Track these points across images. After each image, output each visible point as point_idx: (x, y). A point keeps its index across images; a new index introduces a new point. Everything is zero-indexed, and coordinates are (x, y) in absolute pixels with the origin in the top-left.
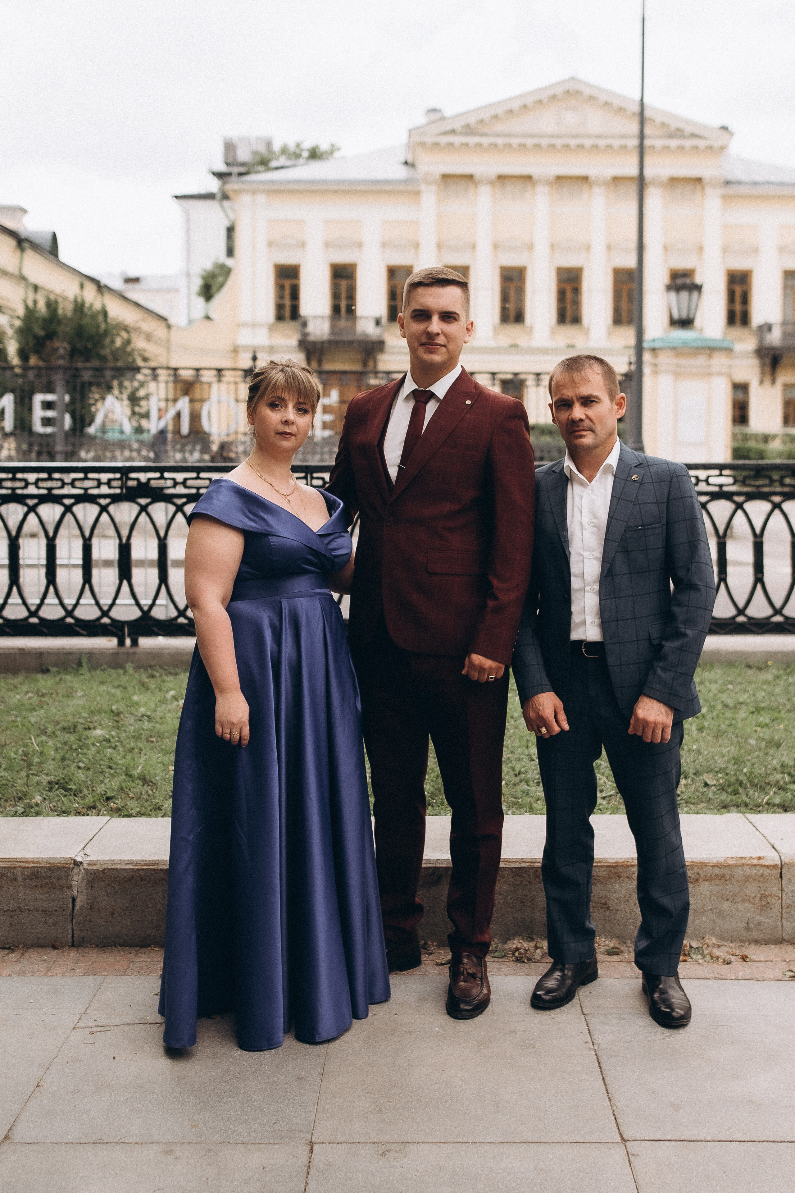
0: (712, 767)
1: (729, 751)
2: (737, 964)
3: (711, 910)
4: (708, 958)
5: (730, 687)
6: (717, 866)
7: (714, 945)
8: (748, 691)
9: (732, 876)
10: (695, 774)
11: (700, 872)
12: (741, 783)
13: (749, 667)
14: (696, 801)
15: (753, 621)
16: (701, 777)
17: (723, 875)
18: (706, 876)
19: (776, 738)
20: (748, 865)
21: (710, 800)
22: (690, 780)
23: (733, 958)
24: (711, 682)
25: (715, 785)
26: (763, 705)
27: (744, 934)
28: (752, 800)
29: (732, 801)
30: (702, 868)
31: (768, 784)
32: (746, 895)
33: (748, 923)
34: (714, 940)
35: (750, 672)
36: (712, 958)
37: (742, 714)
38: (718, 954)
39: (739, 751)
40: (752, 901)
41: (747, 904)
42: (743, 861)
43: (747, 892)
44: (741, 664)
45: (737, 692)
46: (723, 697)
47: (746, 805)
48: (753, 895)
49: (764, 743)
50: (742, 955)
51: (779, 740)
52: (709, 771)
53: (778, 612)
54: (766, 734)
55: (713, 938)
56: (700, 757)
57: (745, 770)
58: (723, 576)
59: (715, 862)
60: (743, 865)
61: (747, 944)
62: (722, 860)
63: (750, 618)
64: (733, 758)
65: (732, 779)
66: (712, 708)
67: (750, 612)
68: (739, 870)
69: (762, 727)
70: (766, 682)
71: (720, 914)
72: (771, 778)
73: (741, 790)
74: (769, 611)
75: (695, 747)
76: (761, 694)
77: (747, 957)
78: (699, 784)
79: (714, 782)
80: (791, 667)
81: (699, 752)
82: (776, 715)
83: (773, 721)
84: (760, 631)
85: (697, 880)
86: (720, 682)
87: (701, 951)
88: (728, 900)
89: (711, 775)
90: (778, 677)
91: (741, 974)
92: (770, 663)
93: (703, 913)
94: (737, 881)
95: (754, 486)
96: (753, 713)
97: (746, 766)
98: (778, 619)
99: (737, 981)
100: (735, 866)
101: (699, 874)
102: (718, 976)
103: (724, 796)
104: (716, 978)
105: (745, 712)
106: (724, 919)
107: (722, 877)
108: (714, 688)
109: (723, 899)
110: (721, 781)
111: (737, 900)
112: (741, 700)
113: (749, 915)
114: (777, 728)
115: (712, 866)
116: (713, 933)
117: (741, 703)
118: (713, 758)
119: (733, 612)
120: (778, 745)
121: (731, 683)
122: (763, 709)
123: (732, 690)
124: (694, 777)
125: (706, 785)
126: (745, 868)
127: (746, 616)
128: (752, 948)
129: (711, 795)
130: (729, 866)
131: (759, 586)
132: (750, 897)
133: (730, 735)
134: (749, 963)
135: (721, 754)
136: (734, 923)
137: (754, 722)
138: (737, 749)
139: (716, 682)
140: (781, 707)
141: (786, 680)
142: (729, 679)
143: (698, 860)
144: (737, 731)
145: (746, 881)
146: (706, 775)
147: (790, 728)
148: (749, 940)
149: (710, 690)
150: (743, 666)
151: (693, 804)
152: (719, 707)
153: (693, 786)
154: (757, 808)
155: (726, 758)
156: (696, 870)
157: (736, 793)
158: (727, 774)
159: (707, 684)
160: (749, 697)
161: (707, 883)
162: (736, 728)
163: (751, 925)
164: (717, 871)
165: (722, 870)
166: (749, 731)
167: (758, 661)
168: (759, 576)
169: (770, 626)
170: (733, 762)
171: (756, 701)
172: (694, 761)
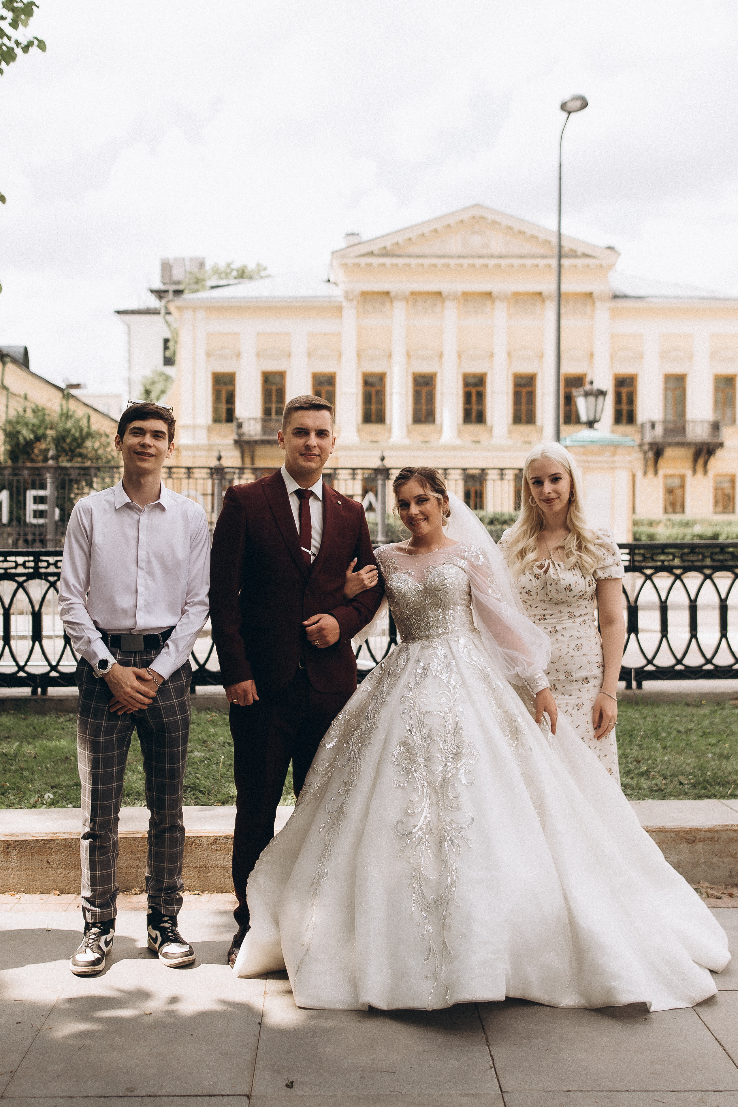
0: (684, 771)
1: (692, 761)
2: (726, 899)
3: (704, 862)
4: (705, 895)
5: (678, 718)
6: (709, 831)
7: (707, 887)
8: (693, 722)
9: (720, 838)
10: (671, 776)
11: (696, 835)
12: (708, 782)
13: (688, 705)
14: (675, 794)
15: (689, 669)
16: (677, 779)
17: (713, 838)
18: (700, 839)
19: (725, 752)
20: (731, 830)
21: (686, 793)
22: (668, 780)
23: (723, 895)
24: (661, 714)
25: (687, 784)
26: (708, 731)
27: (728, 880)
28: (720, 793)
29: (704, 793)
30: (698, 832)
31: (728, 783)
32: (729, 852)
33: (731, 872)
34: (707, 884)
35: (690, 709)
36: (708, 895)
37: (694, 737)
38: (712, 892)
39: (699, 761)
40: (734, 856)
41: (730, 859)
42: (727, 828)
43: (730, 850)
44: (681, 702)
45: (684, 723)
46: (676, 725)
47: (715, 796)
48: (735, 851)
49: (716, 756)
50: (729, 893)
51: (728, 754)
52: (683, 774)
53: (709, 661)
54: (717, 750)
55: (706, 883)
56: (670, 766)
57: (709, 773)
58: (665, 633)
59: (707, 828)
60: (727, 830)
61: (730, 887)
62: (712, 827)
63: (687, 667)
64: (697, 766)
65: (701, 779)
66: (669, 734)
67: (686, 661)
68: (724, 834)
69: (713, 745)
70: (705, 715)
71: (711, 866)
72: (730, 778)
73: (709, 787)
74: (701, 661)
75: (666, 758)
76: (706, 723)
77: (733, 894)
78: (676, 783)
79: (686, 782)
80: (721, 705)
81: (669, 761)
82: (720, 738)
83: (719, 742)
84: (695, 677)
85: (694, 841)
86: (669, 715)
87: (699, 891)
88: (716, 855)
89: (683, 777)
90: (713, 712)
91: (730, 905)
92: (704, 702)
93: (698, 865)
94: (723, 842)
95: (689, 561)
96: (701, 736)
97: (708, 771)
98: (709, 667)
99: (728, 909)
100: (721, 831)
101: (695, 837)
102: (714, 906)
103: (696, 791)
104: (713, 907)
105: (696, 736)
106: (713, 869)
107: (712, 839)
108: (667, 719)
109: (712, 854)
110: (692, 781)
111: (723, 855)
112: (690, 727)
113: (731, 866)
114: (723, 746)
115: (706, 831)
116: (705, 879)
117: (690, 730)
118: (681, 766)
119: (673, 661)
120: (727, 758)
121: (678, 716)
122: (709, 733)
123: (681, 721)
124: (672, 778)
125: (681, 784)
126: (729, 832)
127: (683, 665)
128: (735, 889)
129: (686, 790)
130: (717, 831)
131: (694, 641)
132: (732, 853)
133: (688, 752)
134: (736, 898)
135: (687, 763)
136: (721, 872)
137: (705, 743)
138: (697, 760)
139: (665, 715)
140: (722, 733)
141: (721, 714)
142: (676, 713)
143: (694, 827)
144: (694, 748)
145: (729, 842)
146: (680, 776)
147: (733, 746)
148: (731, 884)
149: (663, 721)
150: (682, 705)
151: (674, 796)
152: (675, 733)
153: (672, 784)
154: (724, 797)
155: (692, 766)
156: (693, 834)
157: (706, 788)
158: (695, 776)
159: (661, 717)
160: (695, 726)
161: (701, 844)
162: (692, 747)
163: (734, 874)
164: (709, 835)
165: (712, 834)
166: (703, 748)
167: (695, 701)
168: (694, 633)
169: (703, 673)
170: (698, 768)
171: (702, 728)
172: (667, 768)
